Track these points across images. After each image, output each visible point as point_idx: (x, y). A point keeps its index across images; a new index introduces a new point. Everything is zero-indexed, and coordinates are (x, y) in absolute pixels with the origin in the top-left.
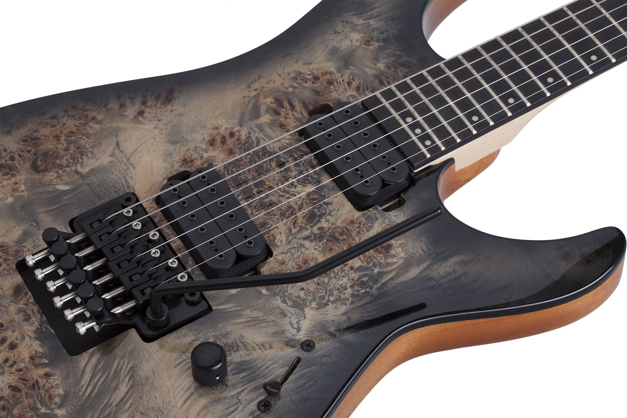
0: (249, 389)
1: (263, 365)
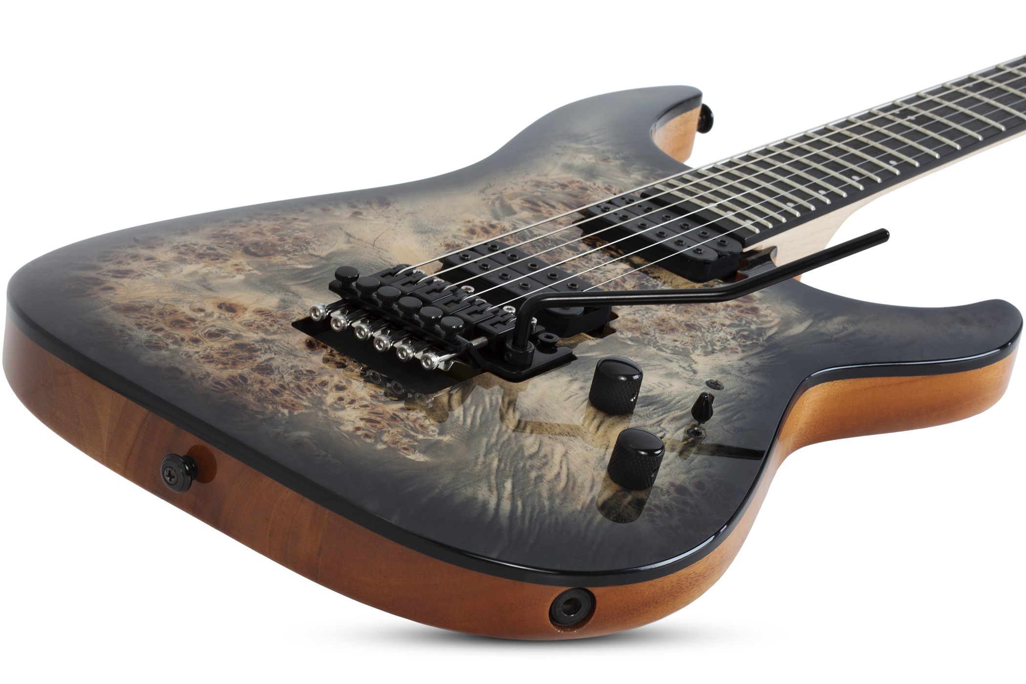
0: (668, 419)
1: (672, 400)
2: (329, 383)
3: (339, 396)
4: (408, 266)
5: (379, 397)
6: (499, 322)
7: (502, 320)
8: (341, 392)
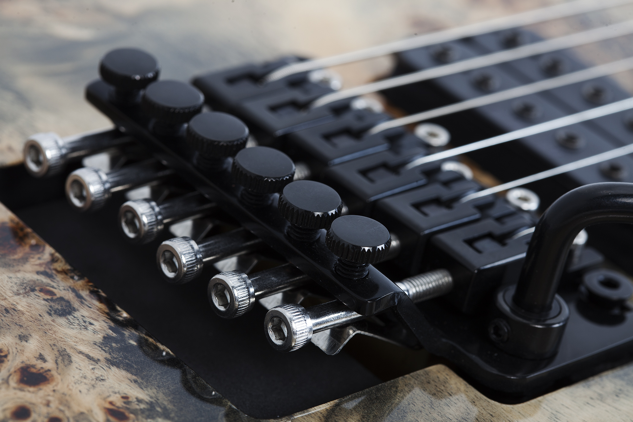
2: (10, 357)
3: (20, 402)
4: (301, 59)
5: (132, 416)
6: (490, 236)
7: (498, 229)
8: (32, 389)
